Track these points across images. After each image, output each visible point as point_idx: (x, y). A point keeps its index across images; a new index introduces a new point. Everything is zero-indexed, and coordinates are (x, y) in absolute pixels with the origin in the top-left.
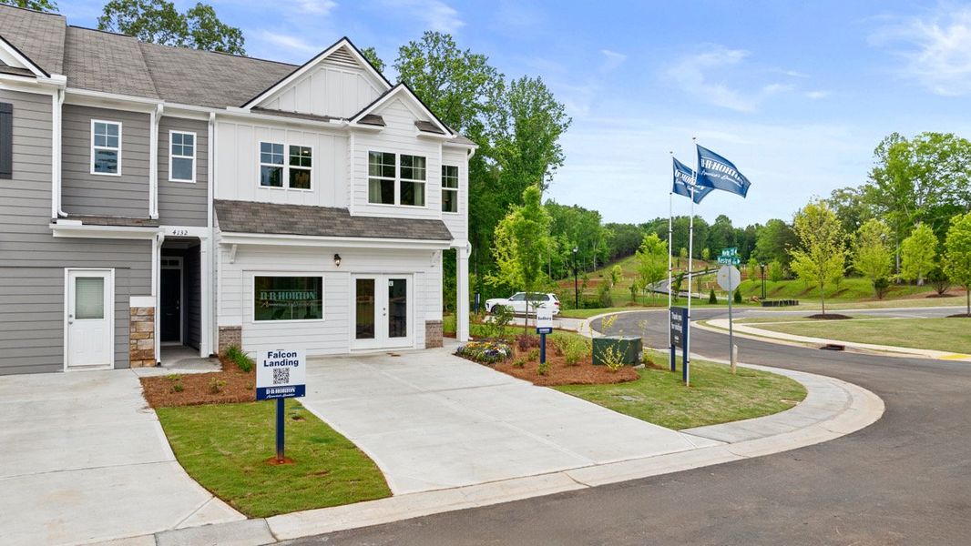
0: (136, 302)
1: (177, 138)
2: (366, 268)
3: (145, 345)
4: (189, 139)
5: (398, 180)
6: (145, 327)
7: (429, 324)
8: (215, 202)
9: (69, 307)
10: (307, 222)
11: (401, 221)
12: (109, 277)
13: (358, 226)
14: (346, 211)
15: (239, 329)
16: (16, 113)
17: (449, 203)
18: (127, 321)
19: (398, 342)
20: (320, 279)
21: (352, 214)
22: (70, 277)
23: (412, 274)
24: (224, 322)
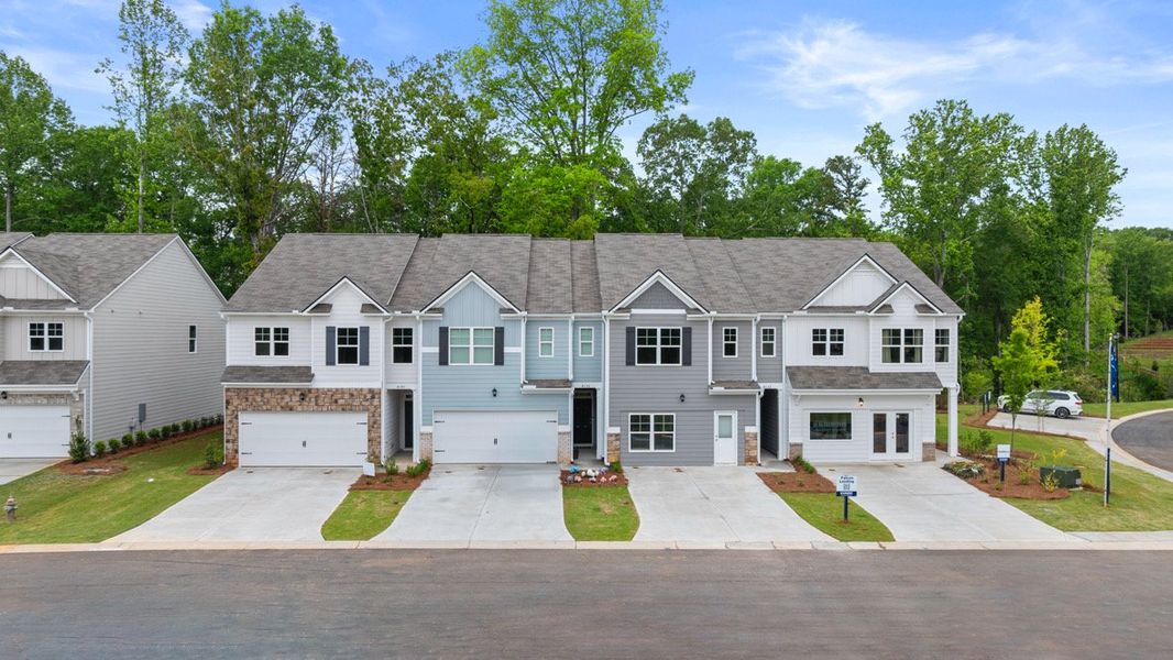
0: (748, 429)
1: (765, 331)
2: (880, 407)
3: (752, 454)
4: (772, 331)
5: (902, 346)
6: (753, 443)
7: (924, 445)
8: (787, 368)
9: (716, 432)
10: (842, 379)
11: (905, 375)
12: (735, 415)
13: (875, 380)
14: (867, 369)
15: (801, 445)
16: (693, 332)
17: (941, 356)
18: (744, 440)
19: (902, 456)
20: (850, 414)
21: (871, 371)
22: (716, 415)
23: (913, 410)
24: (792, 440)
